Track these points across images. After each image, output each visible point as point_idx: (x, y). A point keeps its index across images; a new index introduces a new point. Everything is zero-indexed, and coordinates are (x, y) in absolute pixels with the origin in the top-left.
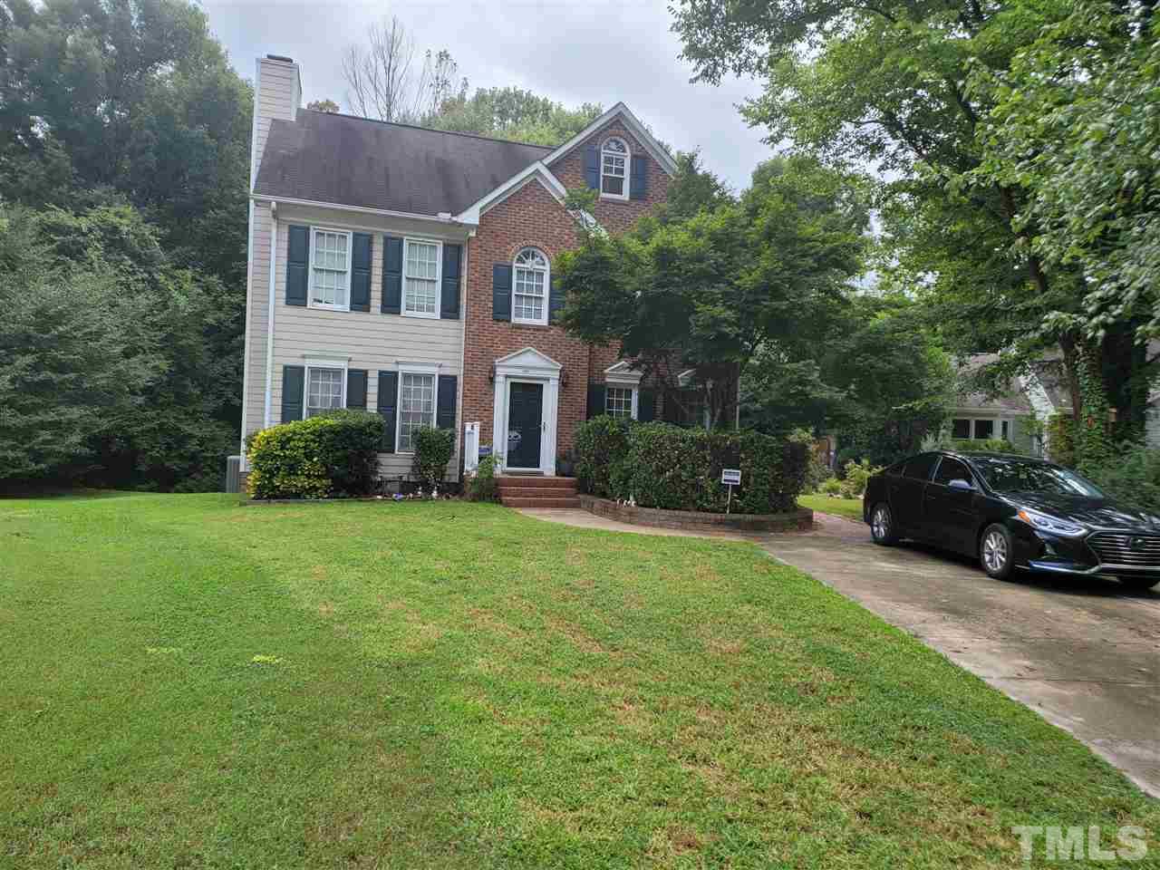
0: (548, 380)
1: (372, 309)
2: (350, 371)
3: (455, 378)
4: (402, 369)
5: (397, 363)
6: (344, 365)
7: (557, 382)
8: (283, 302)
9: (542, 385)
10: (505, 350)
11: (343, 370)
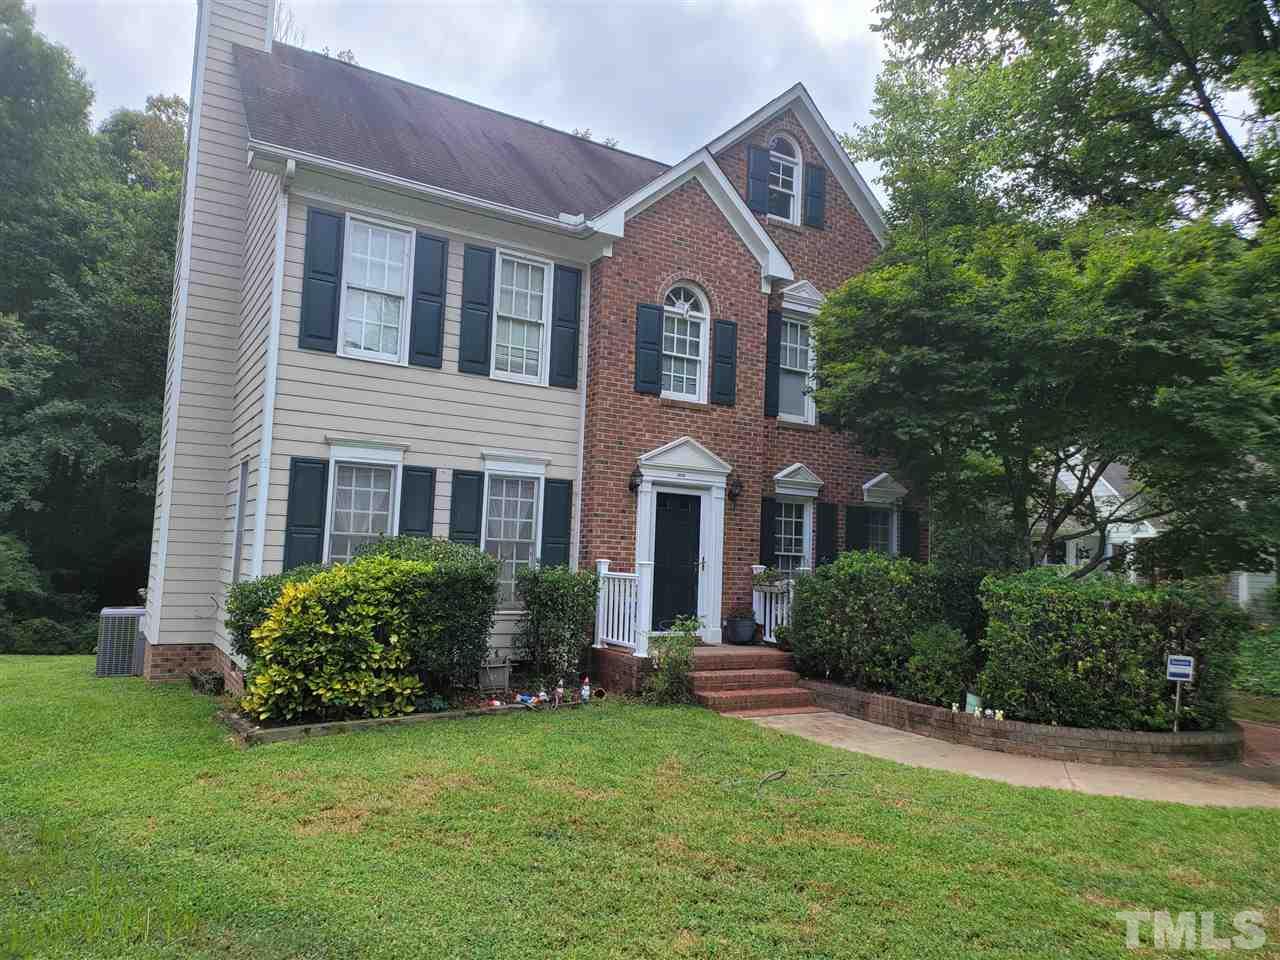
0: (708, 489)
1: (444, 364)
2: (406, 469)
3: (569, 484)
4: (491, 468)
5: (483, 457)
6: (396, 458)
7: (722, 494)
8: (294, 343)
9: (698, 498)
10: (651, 441)
11: (395, 467)
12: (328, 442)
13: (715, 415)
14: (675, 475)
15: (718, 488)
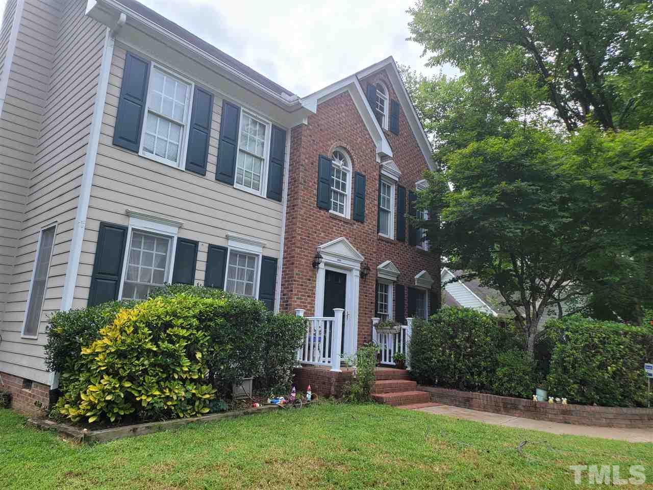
0: (350, 270)
1: (207, 173)
2: (180, 240)
3: (276, 260)
4: (232, 245)
5: (227, 238)
6: (172, 231)
7: (358, 273)
8: (109, 141)
9: (345, 275)
10: (325, 238)
11: (172, 237)
12: (128, 214)
13: (355, 227)
14: (335, 259)
15: (357, 270)
